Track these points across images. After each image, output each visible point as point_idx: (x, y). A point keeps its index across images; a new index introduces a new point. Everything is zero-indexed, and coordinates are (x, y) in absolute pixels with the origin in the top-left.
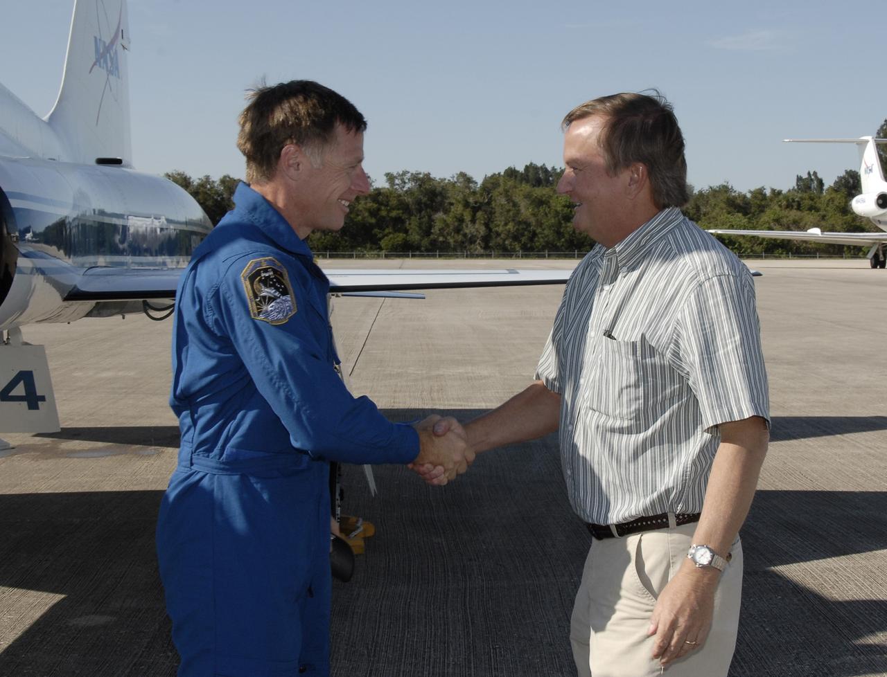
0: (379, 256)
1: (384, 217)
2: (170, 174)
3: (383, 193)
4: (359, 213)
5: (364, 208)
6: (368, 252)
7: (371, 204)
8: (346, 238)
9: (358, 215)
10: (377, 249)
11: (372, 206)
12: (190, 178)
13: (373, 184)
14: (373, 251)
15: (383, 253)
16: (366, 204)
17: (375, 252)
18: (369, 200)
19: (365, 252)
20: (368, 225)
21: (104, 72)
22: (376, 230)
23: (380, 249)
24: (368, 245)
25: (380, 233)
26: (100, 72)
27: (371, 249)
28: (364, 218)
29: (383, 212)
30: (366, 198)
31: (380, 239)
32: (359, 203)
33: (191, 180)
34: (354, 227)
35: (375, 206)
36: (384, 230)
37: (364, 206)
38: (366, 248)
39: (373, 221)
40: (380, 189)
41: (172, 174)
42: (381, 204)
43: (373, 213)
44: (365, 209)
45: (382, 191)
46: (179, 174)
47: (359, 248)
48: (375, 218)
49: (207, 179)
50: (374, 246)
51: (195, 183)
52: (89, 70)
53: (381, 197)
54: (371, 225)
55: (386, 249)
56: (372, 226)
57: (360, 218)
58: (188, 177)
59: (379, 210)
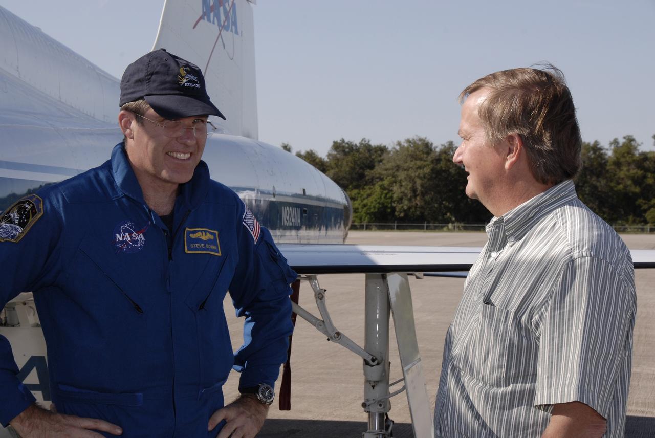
0: (643, 231)
1: (650, 186)
2: (411, 139)
3: (651, 158)
4: (620, 181)
5: (626, 175)
6: (630, 225)
7: (635, 171)
8: (604, 210)
9: (619, 184)
10: (640, 222)
11: (637, 173)
12: (432, 144)
13: (639, 148)
14: (637, 224)
15: (648, 226)
16: (628, 170)
17: (639, 226)
18: (633, 166)
19: (627, 226)
20: (631, 194)
21: (215, 28)
22: (640, 201)
23: (646, 222)
24: (631, 218)
25: (645, 203)
26: (209, 29)
27: (634, 222)
28: (626, 187)
29: (648, 179)
30: (629, 164)
31: (645, 211)
32: (621, 170)
33: (434, 146)
34: (615, 197)
35: (640, 173)
36: (650, 200)
37: (627, 174)
38: (627, 221)
39: (637, 190)
40: (648, 153)
41: (413, 139)
42: (646, 170)
43: (637, 181)
44: (629, 177)
45: (649, 156)
46: (420, 140)
47: (620, 222)
48: (640, 186)
49: (450, 145)
50: (638, 219)
51: (438, 150)
52: (193, 25)
53: (648, 162)
54: (635, 194)
55: (652, 223)
56: (636, 196)
57: (621, 186)
58: (430, 143)
59: (645, 177)
